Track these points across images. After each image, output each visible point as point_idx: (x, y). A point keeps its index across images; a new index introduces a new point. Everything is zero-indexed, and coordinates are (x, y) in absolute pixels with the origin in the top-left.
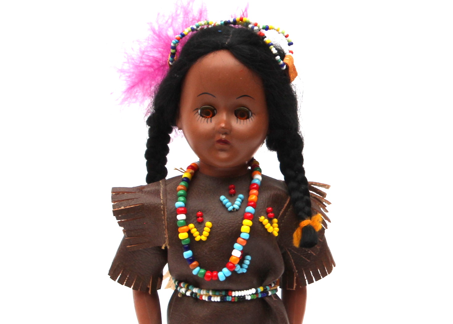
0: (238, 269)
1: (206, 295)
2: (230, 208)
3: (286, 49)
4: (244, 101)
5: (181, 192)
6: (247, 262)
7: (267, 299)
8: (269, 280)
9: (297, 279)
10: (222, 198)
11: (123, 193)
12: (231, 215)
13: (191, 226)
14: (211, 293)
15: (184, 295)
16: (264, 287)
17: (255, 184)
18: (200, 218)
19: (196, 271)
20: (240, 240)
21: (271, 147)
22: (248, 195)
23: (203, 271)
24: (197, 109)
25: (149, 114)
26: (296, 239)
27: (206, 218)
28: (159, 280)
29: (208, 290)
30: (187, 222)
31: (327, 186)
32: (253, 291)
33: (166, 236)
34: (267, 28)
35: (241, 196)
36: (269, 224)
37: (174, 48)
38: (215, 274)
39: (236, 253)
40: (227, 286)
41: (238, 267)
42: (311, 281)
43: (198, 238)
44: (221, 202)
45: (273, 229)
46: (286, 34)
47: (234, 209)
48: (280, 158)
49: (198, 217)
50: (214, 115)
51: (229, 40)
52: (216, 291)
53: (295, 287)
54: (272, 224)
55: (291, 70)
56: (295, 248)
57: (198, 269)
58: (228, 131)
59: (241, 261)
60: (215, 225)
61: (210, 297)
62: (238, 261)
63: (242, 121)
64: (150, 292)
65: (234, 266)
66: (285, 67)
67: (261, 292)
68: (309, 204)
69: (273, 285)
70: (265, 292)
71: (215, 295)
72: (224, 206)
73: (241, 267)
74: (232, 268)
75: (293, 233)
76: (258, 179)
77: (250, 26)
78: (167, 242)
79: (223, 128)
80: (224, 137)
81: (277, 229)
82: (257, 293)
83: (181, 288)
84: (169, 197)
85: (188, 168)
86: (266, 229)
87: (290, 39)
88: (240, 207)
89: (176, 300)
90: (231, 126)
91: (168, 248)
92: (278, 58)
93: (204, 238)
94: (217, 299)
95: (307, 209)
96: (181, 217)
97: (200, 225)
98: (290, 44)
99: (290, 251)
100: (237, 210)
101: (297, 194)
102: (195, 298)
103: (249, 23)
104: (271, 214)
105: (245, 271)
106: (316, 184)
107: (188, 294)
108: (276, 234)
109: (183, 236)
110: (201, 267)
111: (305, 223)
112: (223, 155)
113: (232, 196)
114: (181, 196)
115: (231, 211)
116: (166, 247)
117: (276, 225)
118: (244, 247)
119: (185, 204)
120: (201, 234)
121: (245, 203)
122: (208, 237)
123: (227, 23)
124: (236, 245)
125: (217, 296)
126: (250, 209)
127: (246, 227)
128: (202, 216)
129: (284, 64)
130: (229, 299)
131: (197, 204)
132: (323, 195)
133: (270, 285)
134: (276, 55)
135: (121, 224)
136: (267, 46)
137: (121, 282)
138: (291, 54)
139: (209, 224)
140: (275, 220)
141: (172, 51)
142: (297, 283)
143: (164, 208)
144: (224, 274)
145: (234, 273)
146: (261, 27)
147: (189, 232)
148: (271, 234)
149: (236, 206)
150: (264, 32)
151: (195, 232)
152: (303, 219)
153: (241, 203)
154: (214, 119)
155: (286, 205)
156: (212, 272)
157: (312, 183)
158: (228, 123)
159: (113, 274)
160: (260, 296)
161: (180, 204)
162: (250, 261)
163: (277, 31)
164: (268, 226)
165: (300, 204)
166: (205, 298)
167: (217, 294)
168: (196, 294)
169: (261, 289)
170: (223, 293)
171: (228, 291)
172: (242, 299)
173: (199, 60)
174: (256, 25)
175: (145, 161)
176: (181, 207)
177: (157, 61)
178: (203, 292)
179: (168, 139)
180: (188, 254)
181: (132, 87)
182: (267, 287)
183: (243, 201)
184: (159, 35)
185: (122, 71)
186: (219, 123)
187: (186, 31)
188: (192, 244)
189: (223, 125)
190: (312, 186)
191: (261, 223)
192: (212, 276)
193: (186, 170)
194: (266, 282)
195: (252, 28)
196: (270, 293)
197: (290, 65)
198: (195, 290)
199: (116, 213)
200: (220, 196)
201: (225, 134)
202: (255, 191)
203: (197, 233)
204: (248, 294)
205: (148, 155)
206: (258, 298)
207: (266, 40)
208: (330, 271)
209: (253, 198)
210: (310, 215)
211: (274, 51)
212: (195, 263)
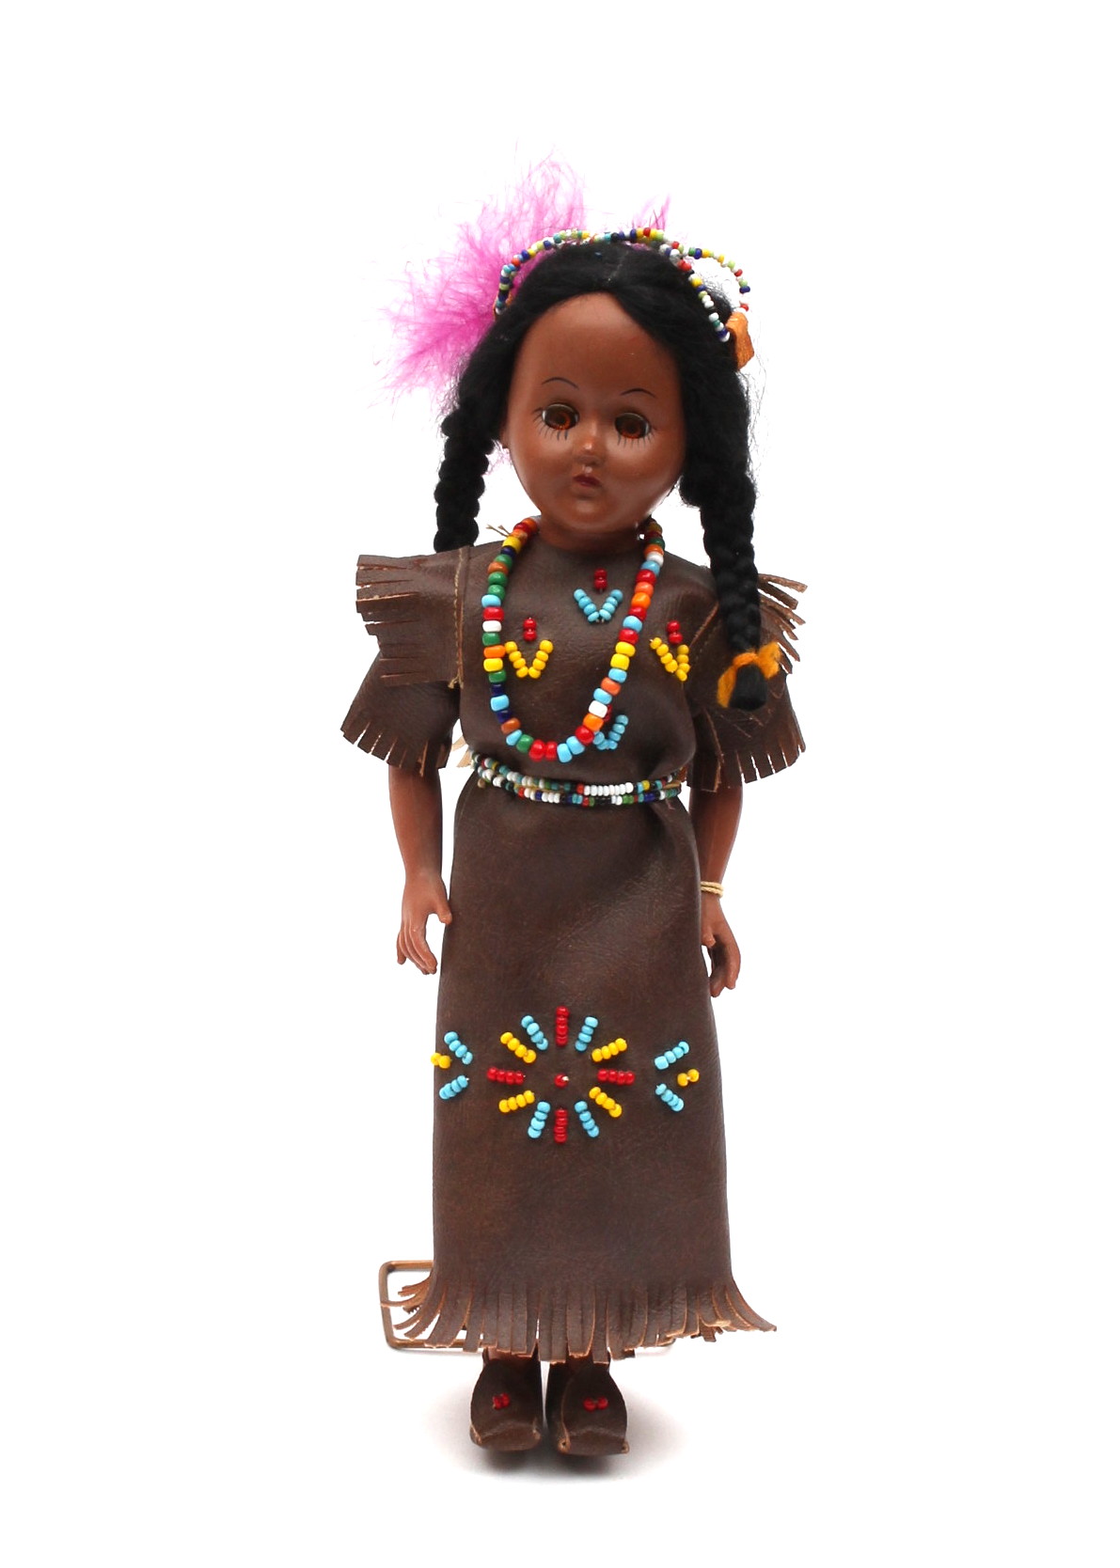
0: (600, 741)
1: (532, 788)
2: (593, 616)
3: (734, 299)
4: (636, 401)
5: (497, 576)
6: (620, 729)
7: (656, 806)
8: (662, 768)
9: (722, 771)
10: (579, 593)
11: (381, 567)
12: (592, 630)
13: (511, 645)
14: (541, 785)
15: (489, 785)
16: (652, 781)
17: (648, 571)
18: (530, 632)
19: (514, 738)
20: (607, 682)
21: (689, 497)
22: (631, 591)
23: (527, 739)
24: (540, 410)
25: (448, 413)
26: (724, 688)
27: (541, 631)
28: (442, 748)
29: (536, 779)
30: (503, 637)
31: (800, 587)
32: (629, 787)
33: (460, 662)
34: (698, 254)
35: (618, 593)
36: (669, 656)
37: (505, 280)
38: (552, 746)
39: (598, 709)
40: (575, 773)
41: (601, 736)
42: (751, 778)
43: (522, 672)
44: (577, 602)
45: (678, 665)
46: (736, 269)
47: (600, 618)
48: (706, 521)
49: (526, 629)
50: (573, 424)
51: (615, 274)
52: (552, 782)
53: (716, 787)
54: (675, 656)
55: (740, 345)
56: (720, 708)
57: (517, 734)
58: (598, 459)
59: (608, 725)
60: (559, 648)
61: (539, 793)
62: (600, 725)
63: (629, 440)
64: (421, 772)
65: (591, 734)
66: (727, 337)
67: (644, 792)
68: (755, 619)
69: (670, 780)
70: (653, 792)
71: (549, 790)
72: (581, 610)
73: (607, 737)
74: (587, 739)
75: (719, 676)
76: (655, 562)
77: (664, 247)
78: (460, 675)
79: (588, 452)
80: (589, 470)
81: (686, 667)
82: (635, 793)
83: (485, 768)
84: (471, 583)
85: (516, 528)
86: (663, 666)
87: (745, 278)
88: (613, 615)
89: (473, 793)
90: (605, 449)
91: (462, 686)
92: (715, 316)
93: (534, 673)
94: (553, 798)
95: (750, 630)
96: (492, 626)
97: (529, 646)
98: (744, 290)
99: (712, 714)
100: (607, 622)
101: (732, 599)
102: (509, 792)
103: (662, 242)
104: (675, 635)
105: (613, 746)
106: (777, 580)
107: (497, 782)
108: (683, 676)
109: (493, 664)
110: (525, 732)
111: (745, 658)
112: (585, 508)
113: (599, 592)
114: (495, 583)
115: (594, 623)
116: (457, 686)
117: (683, 657)
118: (614, 697)
119: (503, 601)
120: (529, 664)
121: (624, 608)
122: (543, 672)
123: (617, 239)
124: (599, 693)
125: (555, 792)
126: (632, 621)
127: (622, 656)
128: (534, 628)
129: (727, 330)
130: (577, 799)
131: (524, 601)
132: (792, 603)
133: (665, 780)
134: (710, 311)
135: (371, 630)
136: (693, 292)
137: (365, 746)
138: (743, 310)
139: (546, 645)
140: (684, 648)
141: (502, 286)
142: (723, 778)
143: (459, 604)
144: (568, 748)
145: (590, 748)
146: (686, 251)
147: (505, 658)
148: (672, 677)
149: (605, 614)
150: (689, 261)
151: (516, 658)
152: (742, 651)
153: (616, 608)
154: (573, 433)
155: (709, 619)
156: (545, 742)
157: (770, 578)
158: (600, 444)
159: (350, 729)
160: (641, 799)
161: (490, 599)
162: (627, 727)
163: (720, 260)
164: (667, 658)
165: (737, 619)
166: (529, 794)
167: (554, 787)
168: (512, 784)
169: (644, 785)
170: (567, 788)
171: (577, 785)
172: (604, 802)
173: (550, 310)
174: (675, 246)
176: (492, 606)
177: (472, 303)
178: (526, 782)
179: (484, 465)
180: (499, 702)
181: (420, 353)
182: (659, 783)
183: (619, 605)
184: (480, 253)
185: (398, 319)
186: (582, 442)
187: (533, 249)
188: (509, 682)
189: (589, 447)
190: (770, 583)
191: (654, 651)
192: (544, 751)
193: (511, 531)
194: (655, 773)
195: (668, 252)
196: (663, 796)
197: (738, 331)
198: (511, 777)
199: (362, 607)
200: (577, 589)
201: (593, 464)
202: (646, 586)
203: (522, 661)
204: (618, 793)
205: (441, 494)
206: (636, 803)
207: (692, 277)
208: (792, 760)
209: (641, 599)
210: (756, 643)
211: (708, 302)
212: (512, 722)
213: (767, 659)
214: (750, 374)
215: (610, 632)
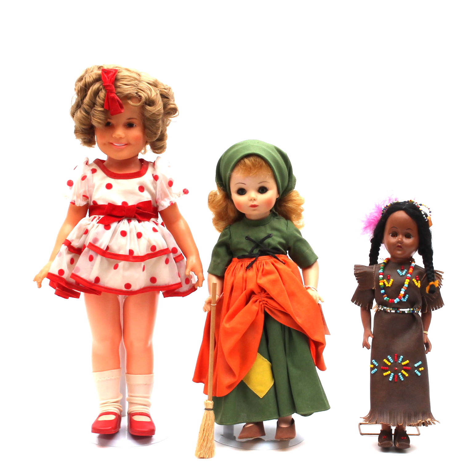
0: (402, 299)
1: (389, 310)
2: (401, 275)
4: (409, 231)
5: (382, 267)
6: (407, 297)
7: (414, 314)
8: (415, 306)
9: (427, 308)
10: (398, 270)
11: (359, 267)
12: (401, 277)
13: (385, 280)
14: (391, 309)
15: (381, 310)
16: (413, 309)
17: (412, 266)
18: (389, 278)
19: (385, 298)
20: (404, 287)
21: (420, 253)
22: (408, 270)
23: (388, 299)
24: (390, 234)
25: (372, 238)
26: (427, 289)
27: (391, 277)
28: (371, 304)
29: (390, 308)
30: (383, 279)
32: (409, 309)
33: (375, 284)
34: (421, 205)
35: (406, 270)
36: (416, 282)
37: (383, 211)
38: (393, 300)
39: (402, 292)
40: (398, 306)
41: (403, 298)
42: (433, 310)
43: (387, 285)
44: (398, 272)
45: (418, 284)
46: (428, 208)
47: (402, 275)
48: (423, 258)
49: (388, 277)
50: (397, 236)
51: (404, 207)
52: (393, 308)
53: (426, 312)
54: (418, 282)
55: (429, 223)
56: (427, 294)
57: (386, 298)
58: (401, 242)
59: (404, 297)
60: (394, 281)
61: (391, 311)
62: (403, 296)
63: (408, 239)
64: (367, 309)
65: (401, 298)
66: (427, 220)
67: (412, 311)
68: (433, 276)
69: (417, 309)
70: (413, 311)
71: (393, 310)
72: (399, 274)
73: (404, 299)
74: (400, 298)
75: (426, 287)
76: (413, 264)
77: (414, 203)
78: (375, 286)
79: (400, 241)
80: (400, 245)
81: (420, 285)
82: (410, 311)
83: (380, 307)
84: (377, 269)
85: (386, 259)
86: (415, 284)
87: (430, 210)
88: (405, 274)
89: (378, 313)
90: (403, 241)
91: (375, 289)
92: (424, 216)
93: (389, 285)
94: (393, 311)
95: (433, 278)
96: (381, 276)
97: (388, 280)
98: (430, 212)
99: (425, 296)
100: (404, 276)
101: (429, 272)
102: (385, 311)
103: (414, 202)
104: (417, 278)
105: (405, 301)
106: (438, 271)
107: (382, 309)
108: (419, 286)
109: (381, 284)
110: (388, 297)
111: (431, 283)
112: (399, 252)
113: (402, 270)
114: (382, 268)
115: (401, 276)
116: (374, 289)
117: (419, 283)
118: (405, 290)
119: (383, 272)
120: (388, 284)
121: (407, 273)
122: (391, 285)
124: (402, 289)
125: (394, 310)
126: (409, 275)
127: (407, 282)
128: (389, 277)
129: (427, 219)
130: (398, 311)
131: (388, 272)
132: (441, 276)
133: (416, 308)
134: (423, 215)
135: (357, 279)
136: (420, 211)
137: (356, 304)
138: (430, 216)
139: (392, 280)
140: (419, 281)
141: (382, 212)
142: (427, 310)
143: (374, 273)
144: (396, 300)
145: (401, 300)
146: (418, 204)
147: (384, 283)
148: (417, 286)
149: (404, 274)
150: (419, 206)
151: (386, 283)
152: (431, 282)
153: (406, 273)
154: (397, 238)
155: (424, 276)
156: (392, 299)
157: (437, 271)
158: (402, 239)
159: (353, 300)
160: (411, 312)
161: (381, 271)
162: (408, 297)
163: (425, 206)
164: (416, 283)
165: (430, 276)
166: (389, 311)
167: (394, 309)
168: (385, 309)
169: (412, 309)
170: (396, 309)
171: (398, 309)
172: (404, 312)
173: (392, 214)
174: (416, 203)
175: (369, 258)
176: (381, 272)
177: (376, 217)
178: (388, 308)
180: (383, 291)
182: (415, 309)
183: (406, 272)
184: (378, 207)
185: (363, 221)
186: (398, 239)
187: (388, 205)
188: (385, 287)
189: (400, 240)
190: (437, 272)
191: (413, 281)
192: (392, 301)
193: (385, 259)
194: (414, 307)
195: (415, 204)
196: (415, 312)
197: (429, 220)
198: (385, 308)
199: (355, 274)
201: (401, 243)
202: (412, 269)
203: (387, 283)
204: (406, 310)
206: (410, 313)
207: (420, 209)
208: (442, 306)
209: (411, 271)
210: (434, 280)
211: (423, 213)
212: (385, 295)
213: (436, 283)
214: (431, 228)
215: (405, 277)
